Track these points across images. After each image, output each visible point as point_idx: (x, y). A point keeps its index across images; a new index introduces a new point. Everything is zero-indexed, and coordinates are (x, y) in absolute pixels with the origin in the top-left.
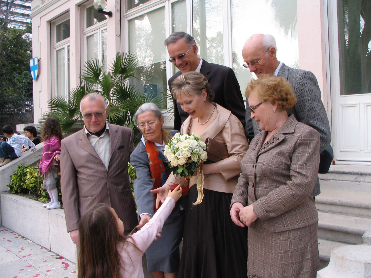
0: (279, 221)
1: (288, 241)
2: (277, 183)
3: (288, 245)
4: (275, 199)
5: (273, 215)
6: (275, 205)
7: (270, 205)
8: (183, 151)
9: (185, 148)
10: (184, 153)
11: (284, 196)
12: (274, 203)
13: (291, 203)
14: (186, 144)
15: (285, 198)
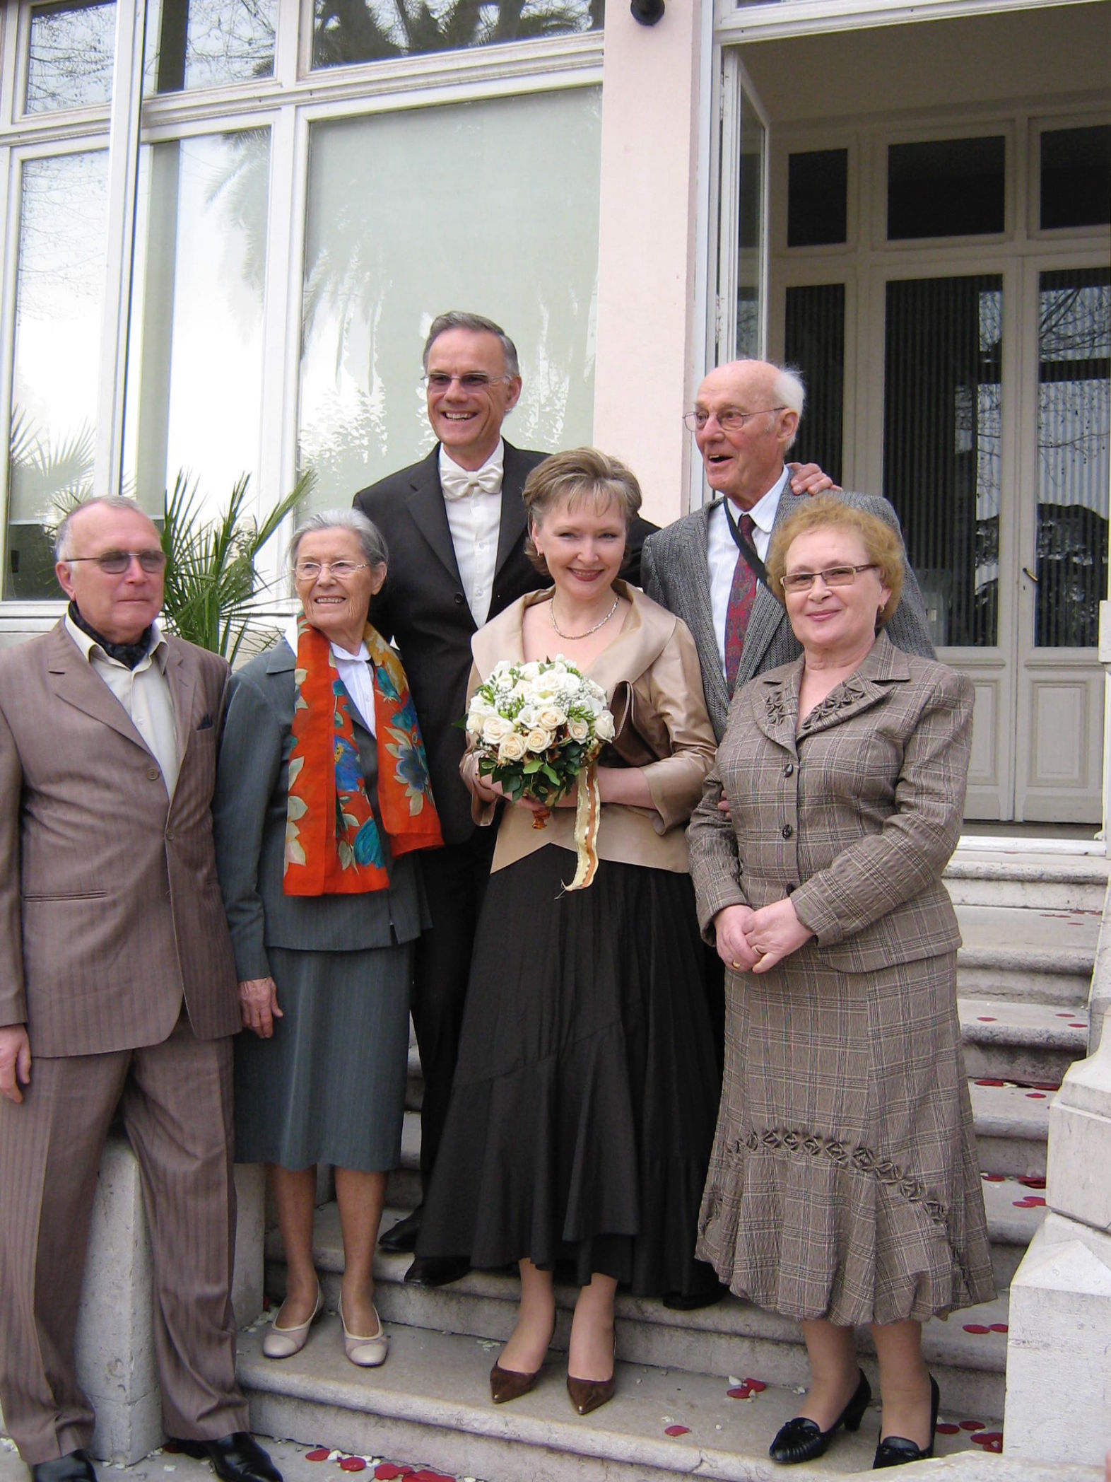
0: (872, 938)
1: (899, 997)
2: (864, 823)
3: (898, 1008)
4: (862, 874)
5: (856, 924)
6: (862, 891)
7: (848, 895)
8: (540, 706)
9: (544, 696)
10: (544, 714)
11: (886, 863)
12: (858, 886)
13: (907, 880)
14: (544, 685)
15: (892, 867)
